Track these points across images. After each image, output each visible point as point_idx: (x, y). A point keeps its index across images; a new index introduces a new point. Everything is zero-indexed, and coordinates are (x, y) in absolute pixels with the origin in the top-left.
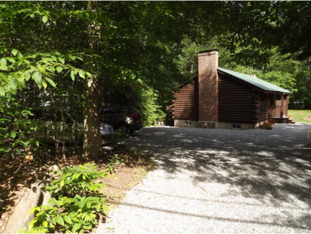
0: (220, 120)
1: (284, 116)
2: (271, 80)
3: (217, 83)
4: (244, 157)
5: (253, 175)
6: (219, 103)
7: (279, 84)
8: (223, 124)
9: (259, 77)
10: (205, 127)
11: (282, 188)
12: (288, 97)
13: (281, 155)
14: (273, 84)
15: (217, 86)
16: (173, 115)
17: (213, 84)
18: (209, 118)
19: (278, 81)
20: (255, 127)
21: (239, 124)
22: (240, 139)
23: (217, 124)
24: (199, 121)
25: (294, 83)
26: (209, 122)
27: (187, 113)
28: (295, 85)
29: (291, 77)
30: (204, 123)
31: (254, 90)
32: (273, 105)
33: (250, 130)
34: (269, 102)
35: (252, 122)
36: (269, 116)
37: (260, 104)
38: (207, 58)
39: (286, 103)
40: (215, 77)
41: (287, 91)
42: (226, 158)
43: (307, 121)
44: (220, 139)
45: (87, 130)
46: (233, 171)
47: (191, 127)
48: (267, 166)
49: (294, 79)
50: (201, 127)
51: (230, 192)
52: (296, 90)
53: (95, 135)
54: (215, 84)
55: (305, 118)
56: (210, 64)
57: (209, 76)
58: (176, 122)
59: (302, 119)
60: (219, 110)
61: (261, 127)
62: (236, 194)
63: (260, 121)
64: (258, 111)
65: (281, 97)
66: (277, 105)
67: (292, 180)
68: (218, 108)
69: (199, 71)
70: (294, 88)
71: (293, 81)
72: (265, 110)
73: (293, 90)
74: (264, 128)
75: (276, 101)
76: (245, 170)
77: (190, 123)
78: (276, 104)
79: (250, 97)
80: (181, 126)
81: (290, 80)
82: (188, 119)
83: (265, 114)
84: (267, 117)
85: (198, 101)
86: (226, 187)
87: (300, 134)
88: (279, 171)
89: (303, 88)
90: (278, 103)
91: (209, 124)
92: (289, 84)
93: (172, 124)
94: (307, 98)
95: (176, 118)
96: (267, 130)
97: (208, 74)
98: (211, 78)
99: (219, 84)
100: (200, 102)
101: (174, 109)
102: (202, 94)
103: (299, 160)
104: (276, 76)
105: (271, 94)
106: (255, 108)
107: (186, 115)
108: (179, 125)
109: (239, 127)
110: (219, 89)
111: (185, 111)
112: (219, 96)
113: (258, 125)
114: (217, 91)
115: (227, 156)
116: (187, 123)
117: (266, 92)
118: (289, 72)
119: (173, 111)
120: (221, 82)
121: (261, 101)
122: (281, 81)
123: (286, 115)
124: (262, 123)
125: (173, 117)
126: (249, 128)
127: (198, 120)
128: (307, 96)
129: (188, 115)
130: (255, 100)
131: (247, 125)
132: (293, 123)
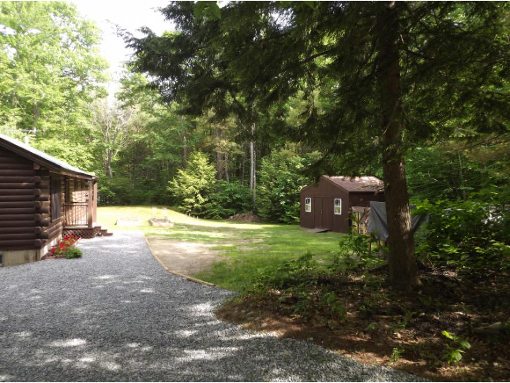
1: (95, 224)
20: (41, 255)
25: (90, 162)
28: (91, 166)
29: (86, 151)
32: (69, 202)
34: (63, 194)
35: (33, 244)
36: (63, 225)
49: (90, 155)
61: (53, 253)
63: (50, 240)
66: (74, 201)
71: (89, 159)
72: (57, 214)
74: (65, 257)
75: (73, 193)
78: (72, 198)
81: (84, 157)
83: (58, 221)
84: (61, 228)
92: (82, 163)
94: (106, 188)
96: (73, 262)
104: (61, 147)
106: (39, 210)
113: (45, 250)
121: (51, 194)
124: (53, 244)
130: (39, 191)
131: (20, 254)
132: (111, 234)
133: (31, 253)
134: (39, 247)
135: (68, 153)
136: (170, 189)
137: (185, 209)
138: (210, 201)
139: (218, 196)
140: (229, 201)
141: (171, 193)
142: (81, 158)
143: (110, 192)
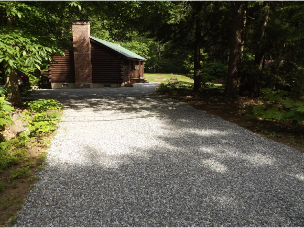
0: (94, 81)
1: (141, 78)
2: (132, 48)
3: (90, 50)
4: (118, 100)
5: (125, 106)
6: (92, 67)
7: (137, 52)
8: (97, 85)
9: (122, 45)
10: (82, 88)
11: (139, 109)
12: (144, 63)
13: (139, 98)
14: (133, 52)
15: (90, 52)
16: (50, 78)
17: (86, 50)
18: (85, 80)
19: (136, 50)
20: (122, 86)
21: (109, 84)
22: (113, 93)
23: (91, 85)
24: (76, 83)
25: (148, 52)
26: (84, 83)
27: (64, 76)
28: (148, 54)
29: (146, 47)
30: (80, 84)
31: (120, 57)
32: (133, 69)
33: (118, 88)
34: (130, 66)
35: (119, 82)
36: (131, 77)
37: (124, 68)
38: (80, 27)
39: (142, 67)
40: (88, 44)
41: (143, 58)
42: (108, 101)
43: (156, 81)
44: (99, 94)
45: (9, 85)
46: (114, 106)
47: (69, 88)
48: (132, 102)
49: (148, 48)
50: (78, 88)
51: (116, 113)
52: (150, 58)
53: (17, 90)
54: (88, 50)
55: (155, 79)
56: (83, 32)
57: (83, 43)
58: (53, 85)
59: (153, 80)
60: (92, 73)
61: (125, 86)
62: (118, 113)
63: (125, 82)
64: (123, 73)
65: (139, 63)
67: (144, 106)
68: (91, 71)
69: (73, 39)
70: (148, 56)
71: (148, 50)
72: (128, 73)
73: (147, 57)
74: (128, 86)
76: (121, 105)
77: (67, 85)
78: (135, 68)
79: (116, 62)
80: (59, 88)
82: (65, 82)
83: (128, 76)
84: (130, 78)
85: (74, 65)
86: (113, 112)
87: (151, 89)
88: (138, 103)
89: (155, 56)
90: (137, 67)
91: (85, 85)
92: (144, 53)
93: (50, 87)
94: (157, 65)
95: (53, 82)
96: (130, 88)
97: (82, 41)
98: (85, 45)
99: (91, 51)
100: (76, 66)
101: (50, 72)
102: (78, 59)
103: (148, 99)
104: (136, 45)
105: (131, 60)
106: (121, 71)
107: (62, 78)
108: (56, 87)
109: (109, 86)
110: (92, 55)
111: (61, 74)
112: (92, 61)
113: (123, 84)
114: (90, 56)
115: (108, 100)
116: (64, 85)
117: (128, 59)
118: (144, 43)
119: (50, 74)
120: (93, 49)
121: (125, 66)
122: (139, 50)
123: (143, 77)
124: (126, 83)
125: (50, 80)
126: (117, 87)
127: (74, 82)
128: (157, 63)
129: (65, 78)
130: (121, 65)
131: (115, 85)
132: (147, 82)
133: (118, 85)
134: (121, 83)
135: (139, 48)
136: (184, 65)
137: (190, 75)
138: (203, 72)
139: (208, 69)
140: (214, 72)
141: (184, 67)
142: (144, 50)
143: (159, 66)
